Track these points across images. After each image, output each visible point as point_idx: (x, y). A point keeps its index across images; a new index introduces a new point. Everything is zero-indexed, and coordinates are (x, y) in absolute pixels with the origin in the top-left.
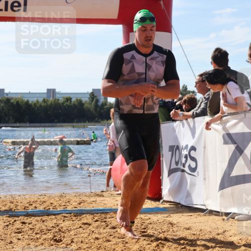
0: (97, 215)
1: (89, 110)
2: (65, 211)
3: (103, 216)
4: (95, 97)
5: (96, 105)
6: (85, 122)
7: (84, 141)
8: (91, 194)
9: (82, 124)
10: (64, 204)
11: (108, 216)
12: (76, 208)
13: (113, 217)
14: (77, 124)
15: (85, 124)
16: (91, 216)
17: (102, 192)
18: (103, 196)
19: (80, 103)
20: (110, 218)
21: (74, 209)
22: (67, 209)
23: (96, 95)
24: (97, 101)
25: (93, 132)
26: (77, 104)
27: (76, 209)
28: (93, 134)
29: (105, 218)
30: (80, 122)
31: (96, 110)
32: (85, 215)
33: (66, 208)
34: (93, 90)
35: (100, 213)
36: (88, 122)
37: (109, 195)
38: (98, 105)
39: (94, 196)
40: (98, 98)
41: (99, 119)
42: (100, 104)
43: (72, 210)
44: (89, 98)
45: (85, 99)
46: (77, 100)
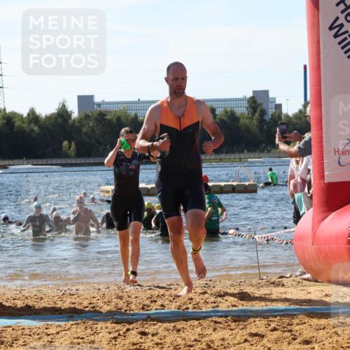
0: (274, 319)
1: (248, 130)
2: (216, 313)
3: (286, 320)
4: (259, 105)
5: (262, 121)
6: (242, 152)
7: (245, 187)
8: (260, 281)
9: (237, 156)
10: (212, 299)
11: (295, 321)
12: (235, 306)
13: (305, 323)
14: (228, 156)
15: (242, 156)
16: (264, 322)
17: (281, 277)
18: (283, 285)
19: (232, 117)
20: (298, 324)
21: (231, 308)
22: (220, 309)
23: (259, 101)
24: (263, 112)
25: (271, 170)
26: (226, 119)
27: (235, 309)
28: (270, 173)
29: (288, 325)
30: (233, 152)
31: (261, 129)
32: (252, 320)
33: (217, 306)
34: (254, 92)
35: (281, 316)
36: (248, 151)
37: (295, 283)
38: (265, 121)
39: (267, 286)
40: (264, 106)
41: (267, 145)
42: (268, 117)
43: (228, 311)
44: (247, 108)
45: (242, 110)
46: (226, 112)
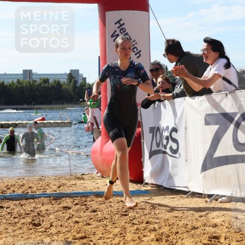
0: (77, 198)
1: (67, 91)
2: (44, 195)
3: (84, 199)
4: (74, 78)
5: (75, 86)
6: (63, 104)
7: (65, 123)
8: (71, 177)
9: (61, 106)
11: (89, 199)
12: (55, 191)
13: (94, 200)
14: (55, 106)
15: (64, 106)
16: (71, 200)
17: (83, 175)
18: (84, 179)
19: (58, 84)
20: (90, 201)
21: (53, 192)
22: (47, 193)
23: (74, 75)
24: (76, 82)
26: (55, 85)
27: (55, 192)
29: (85, 201)
30: (59, 104)
31: (74, 92)
32: (64, 199)
33: (45, 191)
34: (71, 70)
35: (81, 197)
36: (67, 103)
37: (90, 178)
38: (77, 86)
39: (74, 179)
40: (76, 79)
42: (78, 85)
43: (51, 194)
44: (67, 79)
45: (64, 80)
46: (55, 81)
